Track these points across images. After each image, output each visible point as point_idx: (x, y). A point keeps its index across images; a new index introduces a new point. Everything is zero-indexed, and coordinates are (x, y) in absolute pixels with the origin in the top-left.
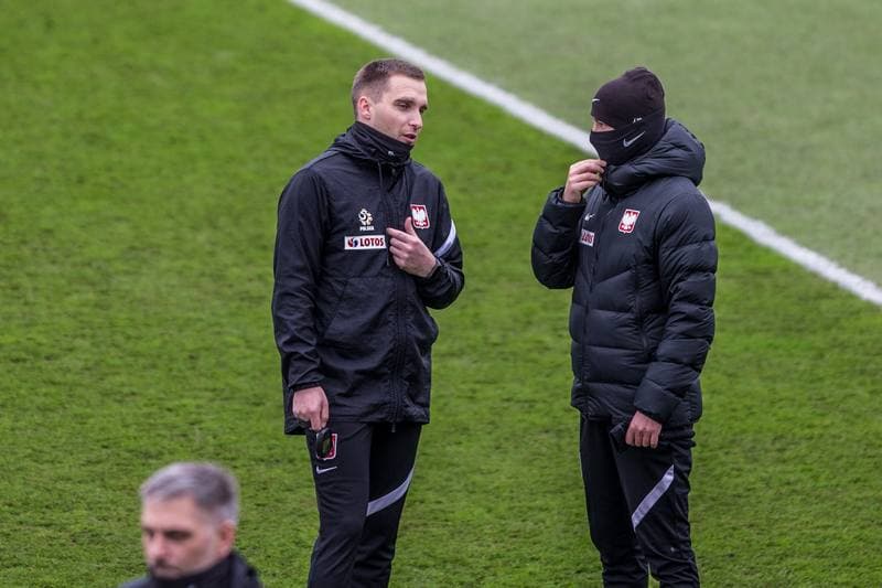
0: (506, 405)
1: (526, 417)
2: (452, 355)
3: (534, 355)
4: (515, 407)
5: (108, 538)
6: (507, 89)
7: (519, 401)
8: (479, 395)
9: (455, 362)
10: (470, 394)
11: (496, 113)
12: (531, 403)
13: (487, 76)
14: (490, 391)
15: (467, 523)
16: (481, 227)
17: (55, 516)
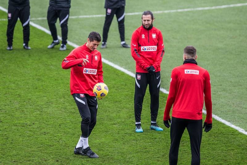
0: (126, 135)
1: (130, 137)
2: (114, 124)
3: (131, 124)
4: (127, 135)
5: (42, 163)
6: (125, 68)
7: (128, 134)
8: (120, 133)
9: (115, 126)
10: (118, 132)
11: (123, 73)
12: (131, 134)
13: (121, 66)
14: (123, 132)
15: (118, 159)
16: (120, 97)
17: (31, 158)
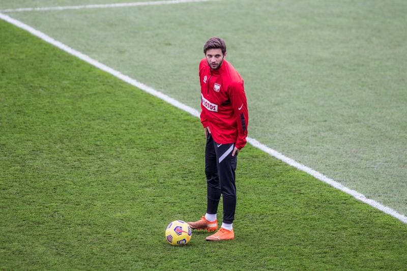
0: (165, 204)
1: (172, 208)
2: (146, 187)
3: (175, 187)
4: (168, 205)
5: (25, 253)
6: (165, 93)
7: (170, 203)
8: (156, 201)
9: (147, 189)
10: (153, 200)
11: (161, 102)
12: (174, 203)
13: (158, 89)
14: (160, 200)
15: (152, 246)
16: (156, 142)
17: (7, 245)
